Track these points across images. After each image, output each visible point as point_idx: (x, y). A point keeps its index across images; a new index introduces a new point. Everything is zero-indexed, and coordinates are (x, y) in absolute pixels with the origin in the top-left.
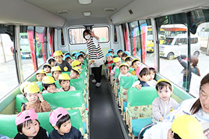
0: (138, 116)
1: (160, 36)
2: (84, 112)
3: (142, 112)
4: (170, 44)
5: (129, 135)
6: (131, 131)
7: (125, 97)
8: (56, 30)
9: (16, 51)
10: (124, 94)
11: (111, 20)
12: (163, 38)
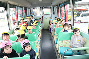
0: (63, 46)
1: (74, 13)
2: (37, 43)
3: (65, 44)
4: (79, 16)
5: (59, 55)
6: (59, 53)
7: (57, 37)
8: (27, 9)
9: (8, 16)
10: (57, 36)
11: (52, 4)
12: (75, 14)
